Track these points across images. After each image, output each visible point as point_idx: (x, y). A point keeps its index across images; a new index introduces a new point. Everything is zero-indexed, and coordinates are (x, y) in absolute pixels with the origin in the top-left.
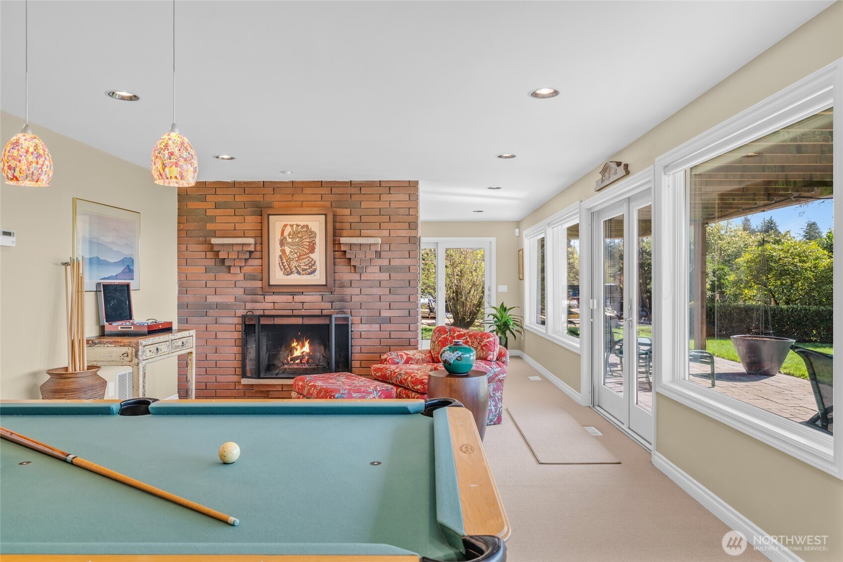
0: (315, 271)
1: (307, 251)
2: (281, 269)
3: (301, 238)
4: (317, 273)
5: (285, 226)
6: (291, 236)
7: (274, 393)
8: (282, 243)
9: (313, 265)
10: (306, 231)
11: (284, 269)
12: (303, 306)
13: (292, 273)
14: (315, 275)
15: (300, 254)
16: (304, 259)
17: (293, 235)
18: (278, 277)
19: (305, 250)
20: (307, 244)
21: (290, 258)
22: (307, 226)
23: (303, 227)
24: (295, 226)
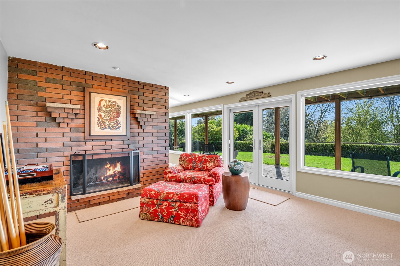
0: (119, 127)
1: (115, 116)
2: (99, 126)
3: (112, 108)
4: (121, 128)
5: (102, 100)
6: (105, 107)
7: (94, 201)
8: (99, 110)
9: (119, 124)
10: (115, 105)
11: (100, 126)
12: (112, 147)
13: (106, 128)
14: (119, 130)
15: (111, 118)
16: (113, 120)
17: (106, 106)
18: (96, 130)
19: (114, 115)
20: (116, 112)
21: (104, 119)
22: (115, 102)
23: (113, 102)
24: (108, 101)
